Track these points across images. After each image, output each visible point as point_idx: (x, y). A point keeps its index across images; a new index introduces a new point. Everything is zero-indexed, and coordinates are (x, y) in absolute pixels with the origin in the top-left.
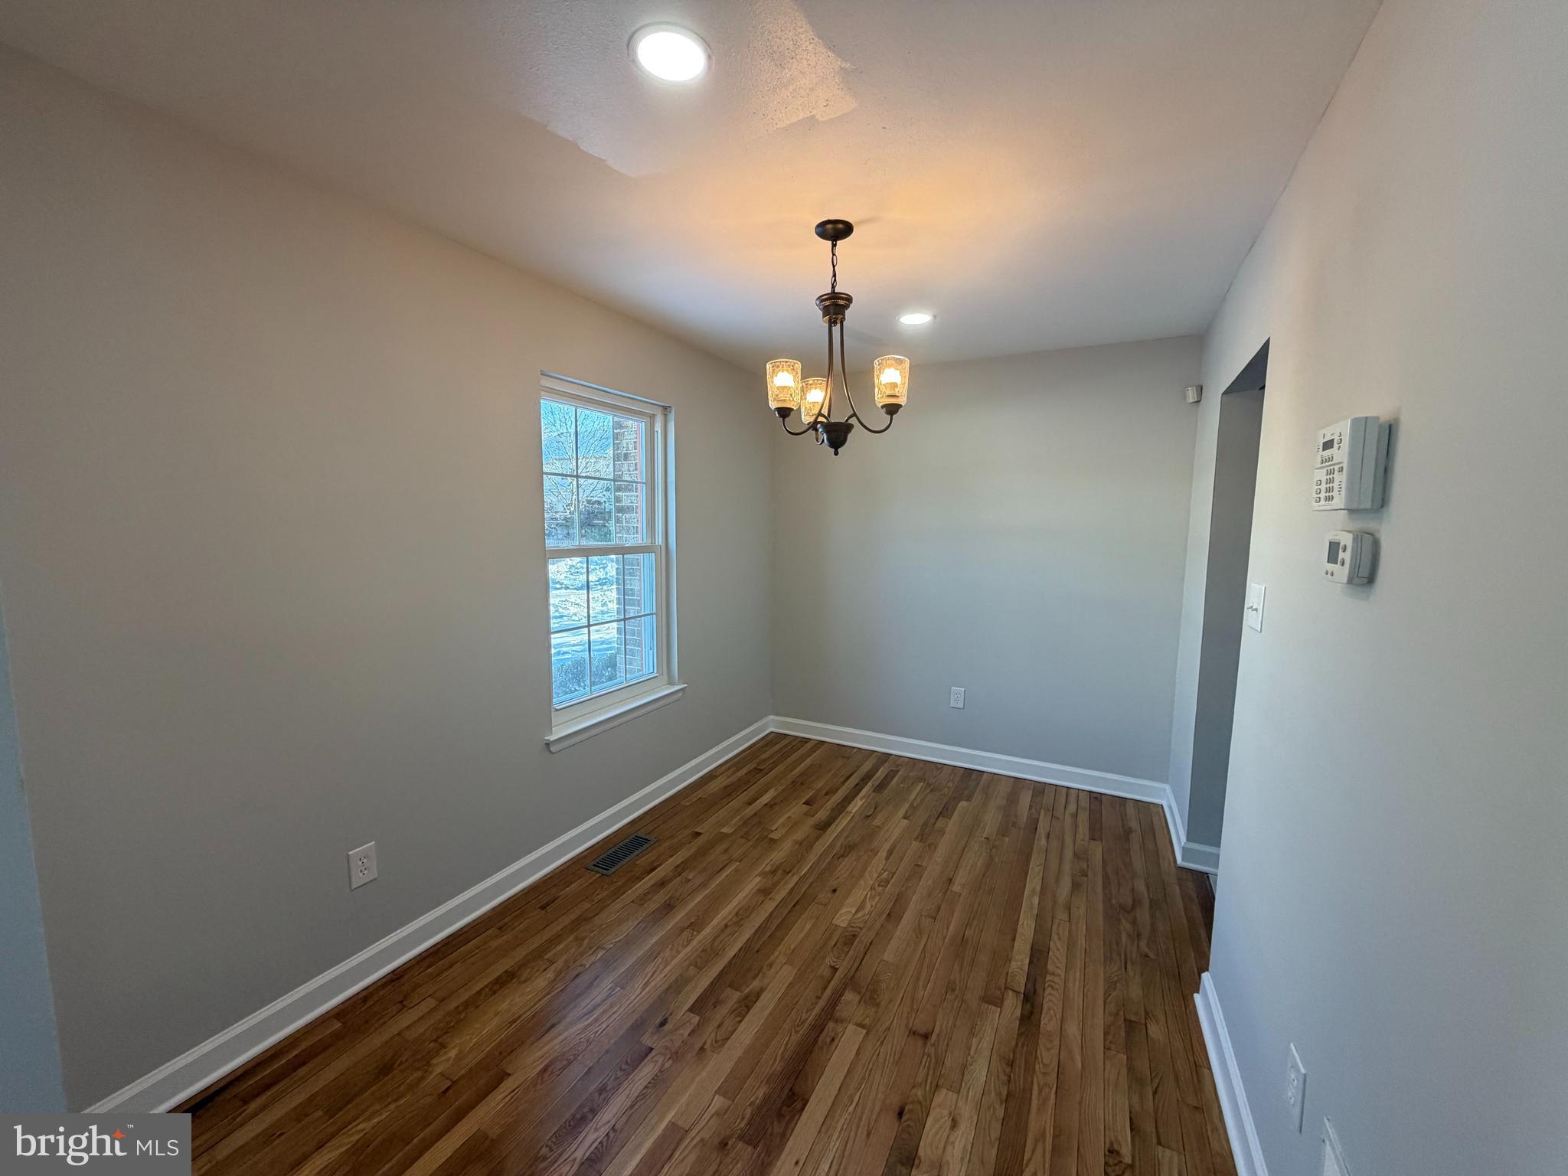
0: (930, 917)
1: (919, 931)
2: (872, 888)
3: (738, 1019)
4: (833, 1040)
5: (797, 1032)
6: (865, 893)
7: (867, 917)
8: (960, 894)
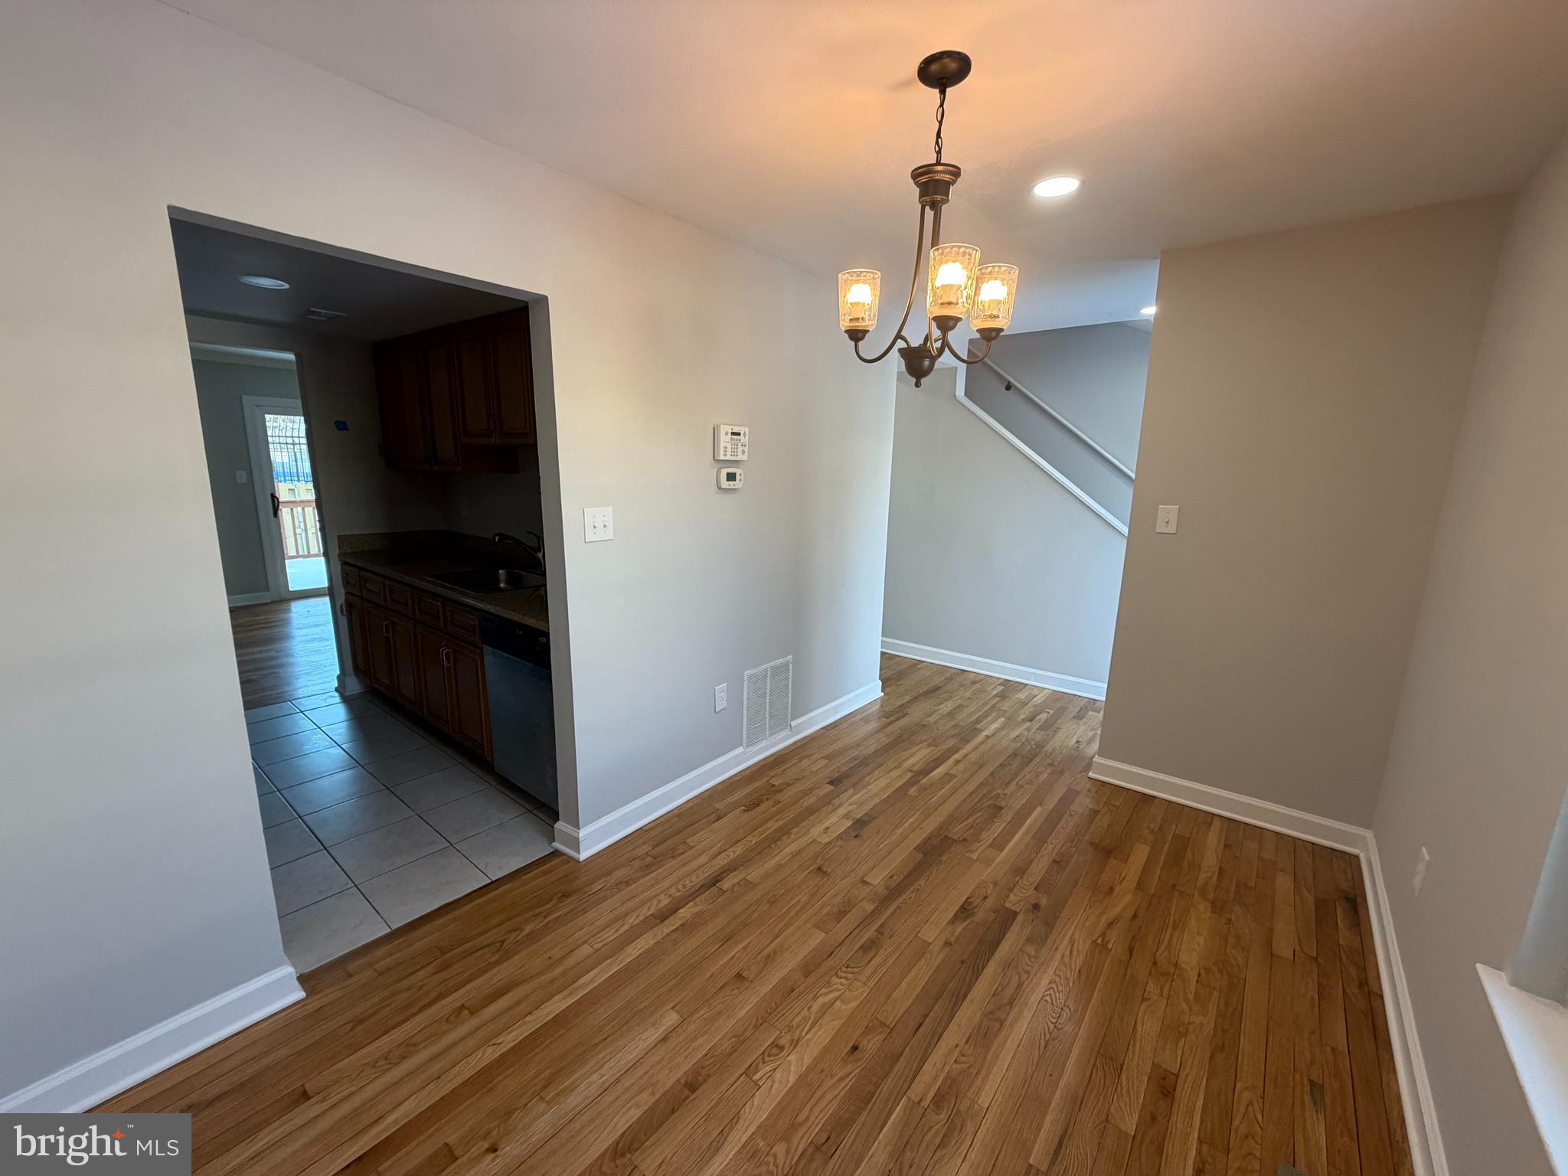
0: (744, 977)
1: (770, 959)
2: (795, 1043)
3: (970, 900)
4: (891, 877)
5: (920, 885)
6: (809, 1036)
7: (824, 991)
8: (672, 1008)
